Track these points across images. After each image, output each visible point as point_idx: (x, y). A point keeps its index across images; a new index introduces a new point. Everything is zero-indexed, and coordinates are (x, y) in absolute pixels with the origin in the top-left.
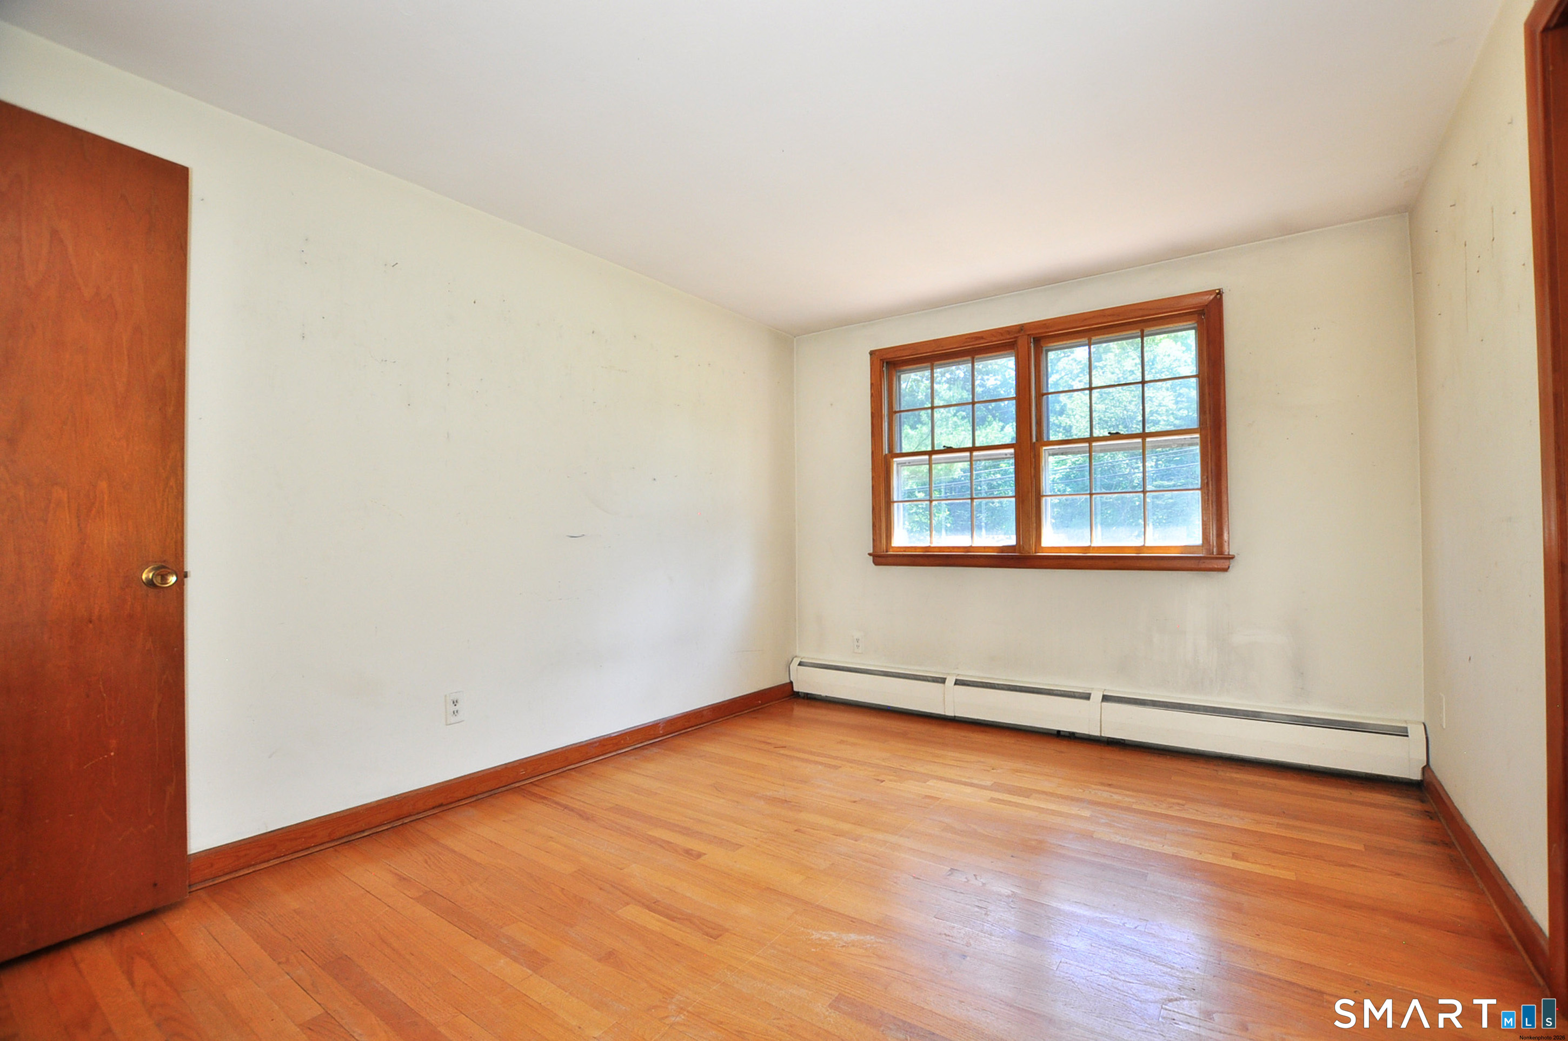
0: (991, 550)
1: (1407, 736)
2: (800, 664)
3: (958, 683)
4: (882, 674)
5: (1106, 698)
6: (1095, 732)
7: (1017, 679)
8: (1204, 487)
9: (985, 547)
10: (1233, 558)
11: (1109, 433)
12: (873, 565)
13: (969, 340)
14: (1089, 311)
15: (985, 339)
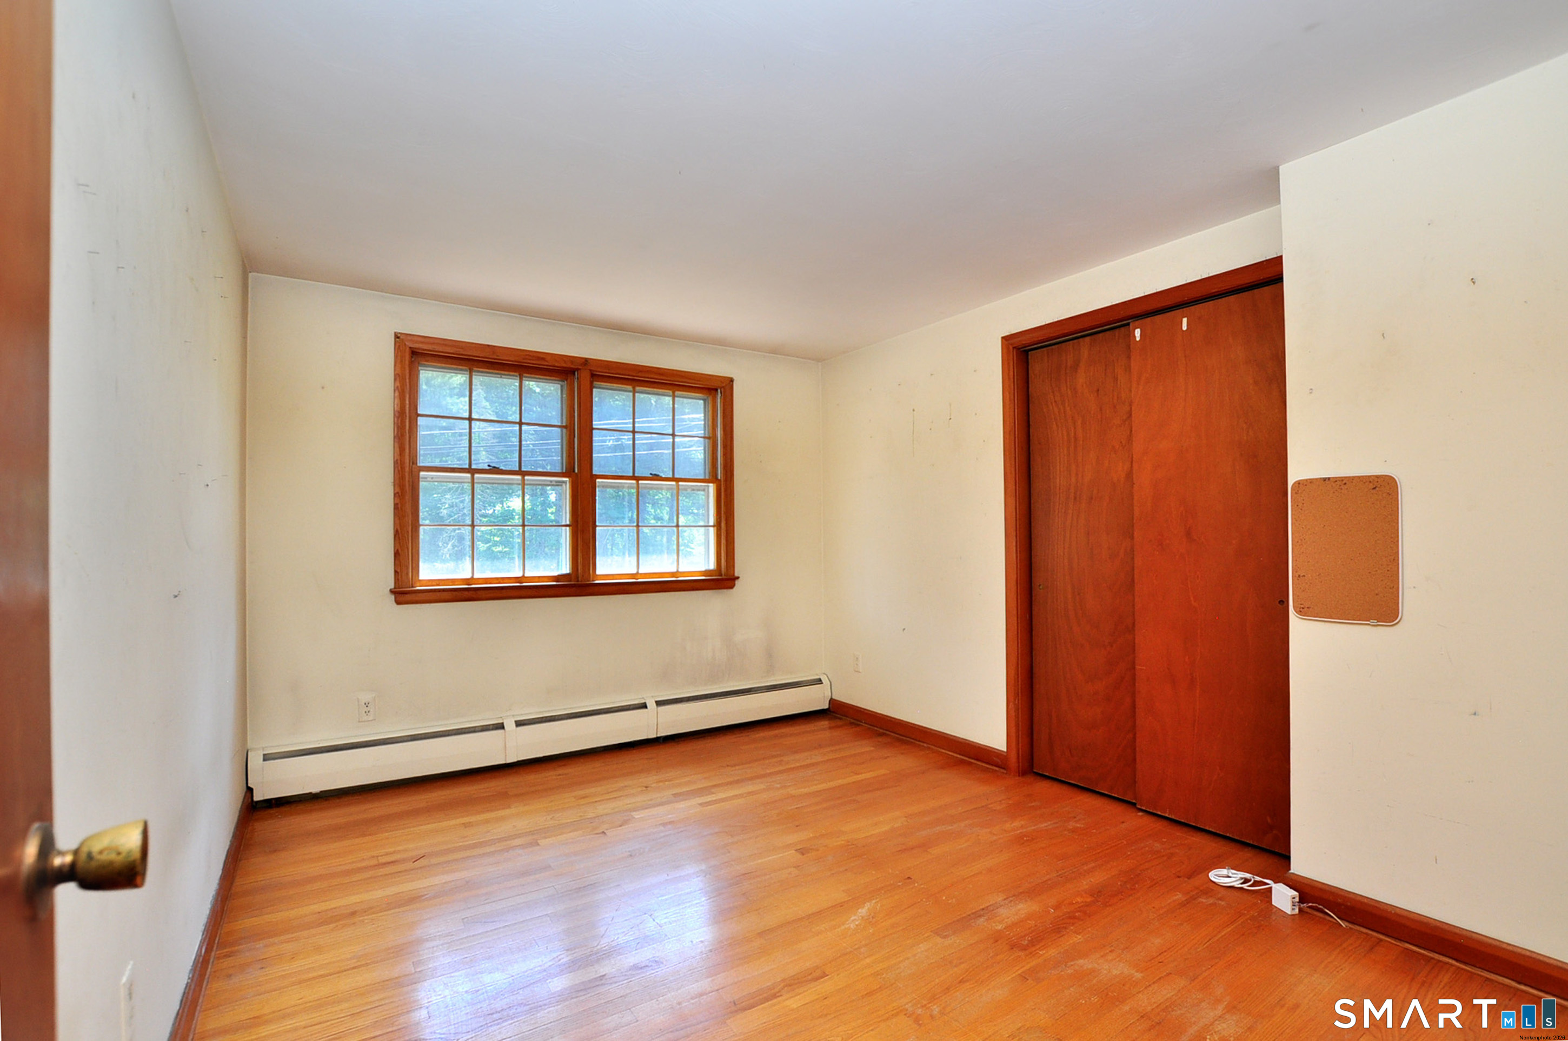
0: (546, 579)
1: (822, 683)
2: (266, 758)
3: (519, 724)
4: (409, 738)
5: (659, 703)
6: (652, 735)
7: (575, 706)
8: (718, 525)
9: (539, 577)
10: (738, 578)
11: (651, 474)
12: (395, 604)
13: (527, 357)
14: (633, 363)
15: (547, 361)
